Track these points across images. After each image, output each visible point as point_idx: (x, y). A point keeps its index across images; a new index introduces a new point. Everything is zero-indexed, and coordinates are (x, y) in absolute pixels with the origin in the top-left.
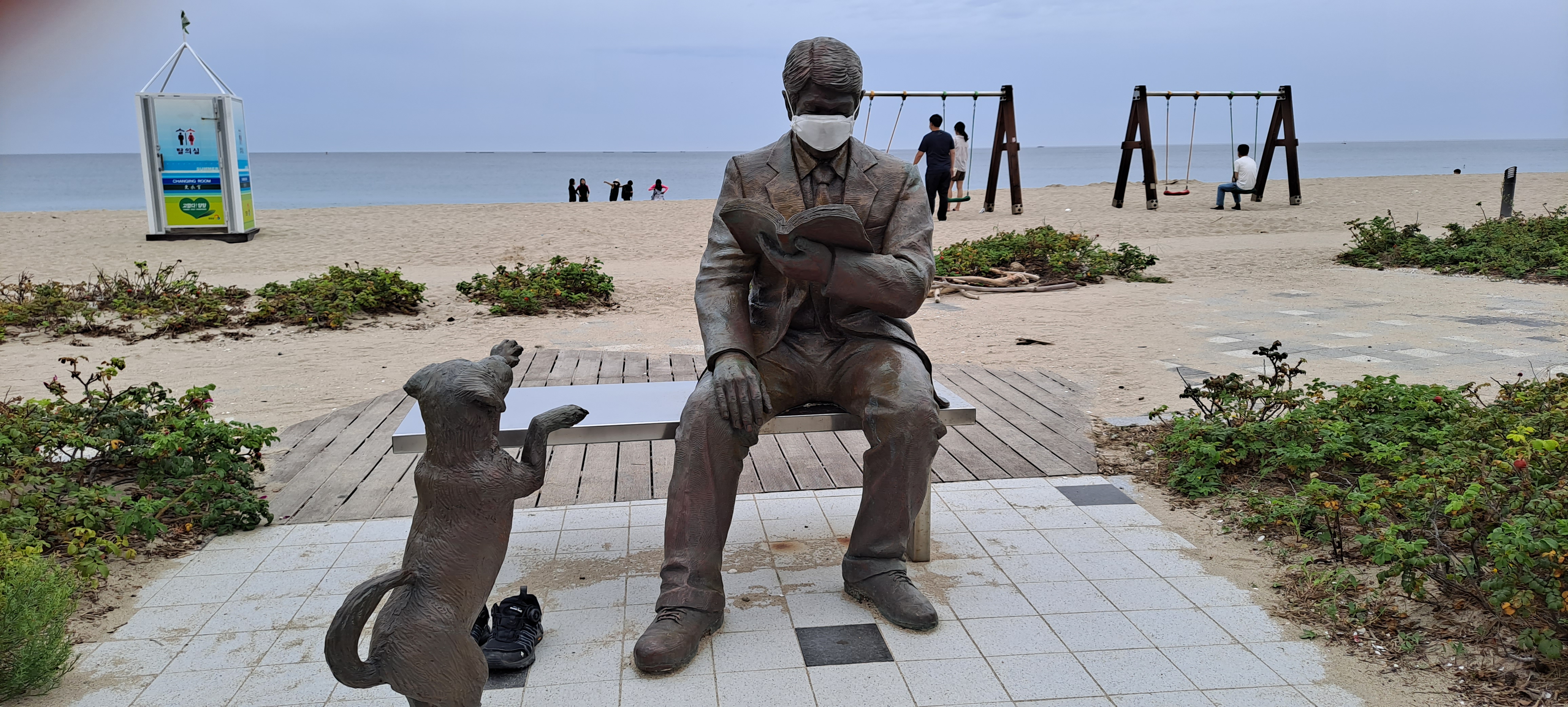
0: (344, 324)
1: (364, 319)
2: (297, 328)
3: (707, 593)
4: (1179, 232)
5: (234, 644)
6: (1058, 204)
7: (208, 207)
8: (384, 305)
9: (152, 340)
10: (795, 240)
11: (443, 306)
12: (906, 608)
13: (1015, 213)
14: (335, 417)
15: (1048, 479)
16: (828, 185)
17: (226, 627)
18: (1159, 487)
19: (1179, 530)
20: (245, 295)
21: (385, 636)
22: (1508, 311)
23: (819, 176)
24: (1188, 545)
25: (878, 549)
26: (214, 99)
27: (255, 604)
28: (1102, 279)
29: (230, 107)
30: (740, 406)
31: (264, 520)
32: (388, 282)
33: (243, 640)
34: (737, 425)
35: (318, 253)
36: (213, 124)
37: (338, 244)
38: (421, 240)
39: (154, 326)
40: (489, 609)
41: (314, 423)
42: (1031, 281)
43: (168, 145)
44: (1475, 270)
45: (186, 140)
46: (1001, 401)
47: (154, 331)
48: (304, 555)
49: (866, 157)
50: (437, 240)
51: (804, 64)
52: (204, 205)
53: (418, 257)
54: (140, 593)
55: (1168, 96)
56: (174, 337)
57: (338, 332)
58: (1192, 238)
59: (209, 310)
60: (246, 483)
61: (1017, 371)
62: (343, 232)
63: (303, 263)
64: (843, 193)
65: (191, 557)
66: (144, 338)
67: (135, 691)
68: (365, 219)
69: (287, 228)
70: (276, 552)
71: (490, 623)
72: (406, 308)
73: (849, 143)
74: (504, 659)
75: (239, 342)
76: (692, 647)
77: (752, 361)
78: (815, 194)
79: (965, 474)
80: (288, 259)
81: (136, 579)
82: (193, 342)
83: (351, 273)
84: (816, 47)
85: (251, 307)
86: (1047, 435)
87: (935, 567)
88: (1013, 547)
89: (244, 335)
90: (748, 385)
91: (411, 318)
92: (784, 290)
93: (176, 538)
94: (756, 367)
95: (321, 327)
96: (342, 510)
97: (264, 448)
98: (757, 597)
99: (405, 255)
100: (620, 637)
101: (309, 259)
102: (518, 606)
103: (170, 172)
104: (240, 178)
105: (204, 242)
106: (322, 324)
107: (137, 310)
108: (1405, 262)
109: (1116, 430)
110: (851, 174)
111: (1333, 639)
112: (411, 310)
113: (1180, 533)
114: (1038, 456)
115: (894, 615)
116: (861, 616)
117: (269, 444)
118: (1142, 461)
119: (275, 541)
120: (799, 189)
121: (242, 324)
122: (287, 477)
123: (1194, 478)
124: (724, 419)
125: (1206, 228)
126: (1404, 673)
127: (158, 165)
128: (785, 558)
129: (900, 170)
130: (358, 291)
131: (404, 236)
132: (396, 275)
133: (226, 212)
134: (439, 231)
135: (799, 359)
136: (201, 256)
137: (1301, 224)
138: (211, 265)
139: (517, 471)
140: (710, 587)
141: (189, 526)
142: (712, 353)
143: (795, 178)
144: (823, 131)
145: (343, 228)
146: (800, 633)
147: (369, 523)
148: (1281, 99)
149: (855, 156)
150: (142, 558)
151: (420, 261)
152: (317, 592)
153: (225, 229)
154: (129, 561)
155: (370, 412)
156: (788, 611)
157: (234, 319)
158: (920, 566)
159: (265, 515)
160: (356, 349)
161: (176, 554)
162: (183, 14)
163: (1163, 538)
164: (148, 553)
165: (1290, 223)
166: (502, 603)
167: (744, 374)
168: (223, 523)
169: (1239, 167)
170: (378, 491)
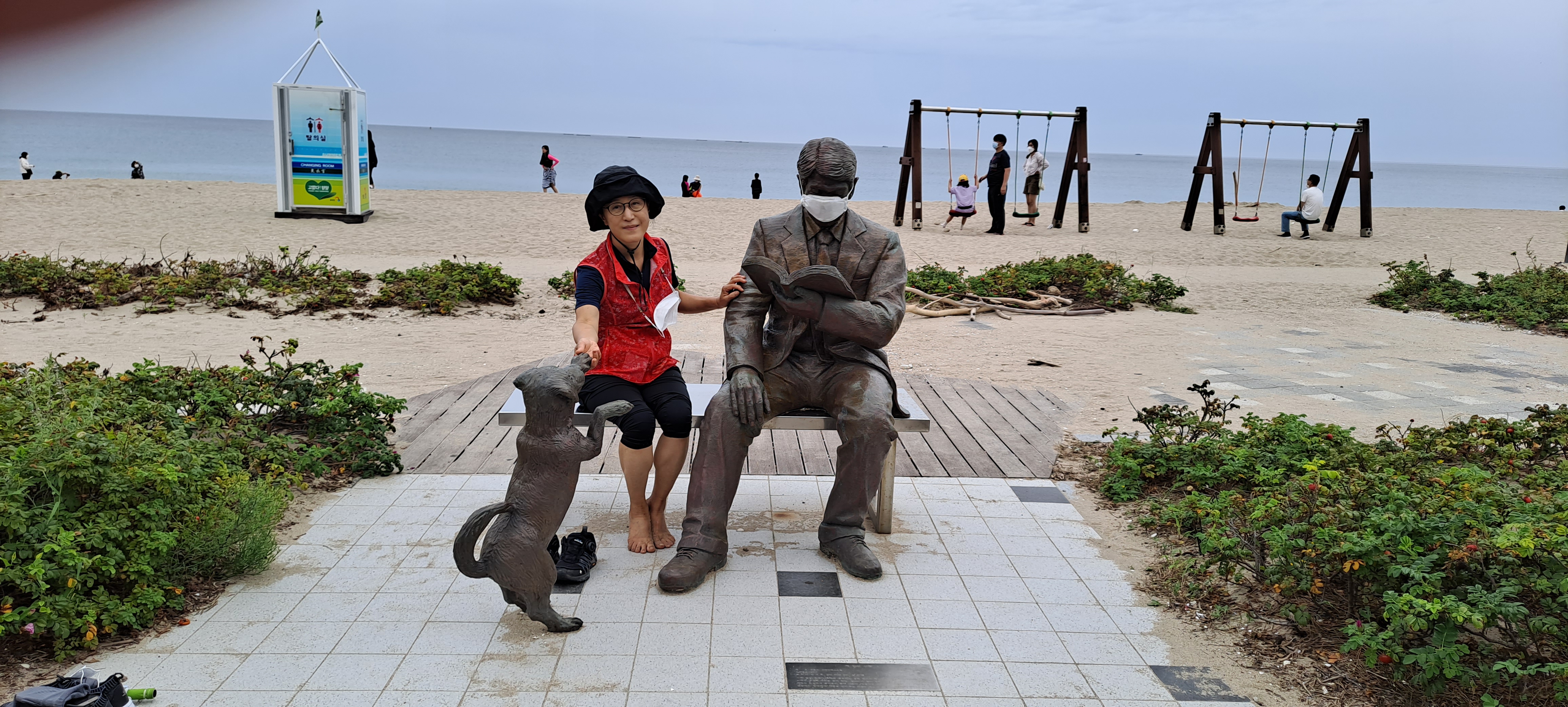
0: (452, 311)
1: (469, 307)
2: (412, 312)
3: (714, 541)
4: (1233, 261)
5: (380, 553)
6: (1129, 222)
7: (330, 189)
8: (486, 295)
9: (293, 316)
10: (795, 288)
11: (536, 298)
12: (859, 562)
13: (1081, 231)
14: (447, 392)
15: (1007, 480)
16: (827, 245)
17: (375, 542)
18: (1094, 492)
19: (1094, 525)
20: (367, 279)
21: (492, 545)
22: (1494, 361)
23: (822, 238)
24: (1097, 537)
25: (843, 519)
26: (342, 92)
27: (394, 527)
28: (1132, 306)
29: (355, 99)
30: (747, 407)
31: (396, 470)
32: (490, 275)
33: (387, 550)
34: (744, 421)
35: (426, 239)
36: (339, 114)
37: (444, 231)
38: (519, 230)
39: (295, 304)
40: (560, 540)
41: (430, 396)
42: (1064, 305)
43: (299, 131)
44: (1491, 318)
45: (315, 128)
46: (995, 414)
47: (295, 308)
48: (427, 497)
49: (858, 226)
50: (532, 232)
51: (811, 158)
52: (327, 188)
53: (515, 248)
54: (312, 514)
55: (1243, 124)
56: (311, 314)
57: (447, 318)
58: (1246, 267)
59: (339, 292)
60: (384, 440)
61: (1020, 389)
62: (448, 218)
63: (413, 248)
64: (839, 251)
65: (345, 492)
66: (286, 313)
67: (317, 577)
68: (468, 205)
69: (398, 211)
70: (406, 493)
71: (560, 551)
72: (504, 299)
73: (846, 214)
74: (568, 574)
75: (364, 322)
76: (700, 577)
77: (759, 375)
78: (818, 251)
79: (941, 471)
80: (400, 243)
81: (308, 505)
82: (327, 320)
83: (459, 266)
84: (822, 146)
85: (374, 290)
86: (1022, 445)
87: (893, 538)
88: (958, 528)
89: (368, 316)
90: (754, 392)
91: (508, 308)
92: (791, 322)
93: (333, 478)
94: (763, 381)
95: (432, 312)
96: (454, 466)
97: (396, 415)
98: (754, 549)
99: (504, 245)
100: (651, 568)
101: (417, 245)
102: (580, 539)
103: (300, 157)
104: (360, 164)
105: (325, 221)
106: (433, 309)
107: (281, 289)
108: (1431, 306)
109: (1081, 445)
110: (845, 238)
111: (1171, 608)
112: (509, 301)
113: (1094, 528)
114: (1006, 461)
115: (850, 567)
116: (827, 567)
117: (400, 412)
118: (1091, 471)
119: (405, 486)
120: (805, 247)
121: (366, 306)
122: (412, 438)
123: (1120, 486)
124: (735, 416)
125: (1264, 258)
126: (1209, 633)
127: (289, 149)
128: (783, 524)
129: (883, 237)
130: (464, 282)
131: (504, 225)
132: (498, 270)
133: (346, 194)
134: (535, 222)
135: (798, 374)
136: (323, 236)
137: (1358, 259)
138: (333, 246)
139: (584, 443)
140: (716, 537)
141: (342, 470)
142: (730, 367)
143: (804, 239)
144: (823, 207)
145: (448, 214)
146: (780, 574)
147: (474, 476)
148: (1358, 131)
149: (850, 225)
150: (310, 490)
151: (517, 252)
152: (437, 523)
153: (344, 210)
154: (303, 492)
155: (475, 390)
156: (775, 560)
157: (360, 300)
158: (882, 536)
159: (398, 465)
160: (462, 335)
161: (334, 489)
162: (319, 13)
163: (1079, 530)
164: (314, 487)
165: (1347, 257)
166: (570, 536)
167: (751, 384)
168: (367, 469)
169: (1307, 198)
170: (481, 453)
